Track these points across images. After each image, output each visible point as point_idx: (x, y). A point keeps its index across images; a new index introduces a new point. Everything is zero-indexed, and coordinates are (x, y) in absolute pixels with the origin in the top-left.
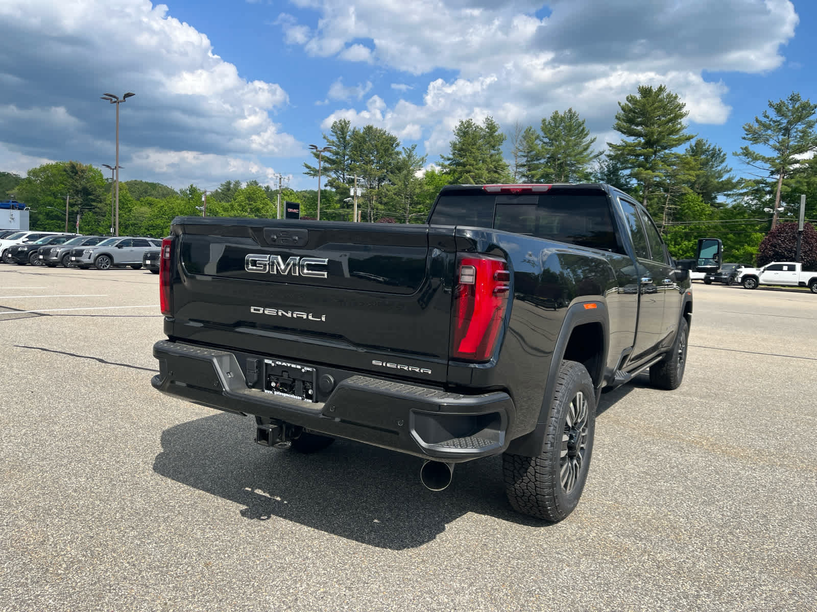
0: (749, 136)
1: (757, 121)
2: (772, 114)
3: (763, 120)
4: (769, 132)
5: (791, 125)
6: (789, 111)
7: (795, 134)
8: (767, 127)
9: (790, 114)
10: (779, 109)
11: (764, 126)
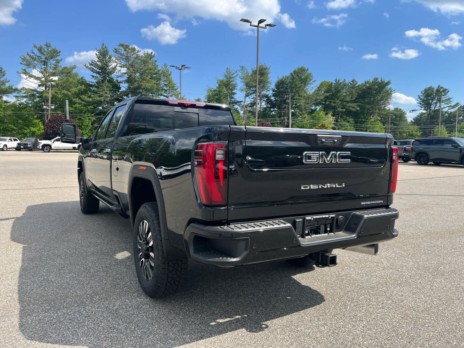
0: (24, 63)
1: (28, 54)
2: (37, 52)
3: (32, 54)
4: (36, 62)
5: (47, 60)
6: (45, 51)
7: (50, 66)
8: (34, 59)
9: (46, 53)
10: (40, 50)
11: (33, 58)
